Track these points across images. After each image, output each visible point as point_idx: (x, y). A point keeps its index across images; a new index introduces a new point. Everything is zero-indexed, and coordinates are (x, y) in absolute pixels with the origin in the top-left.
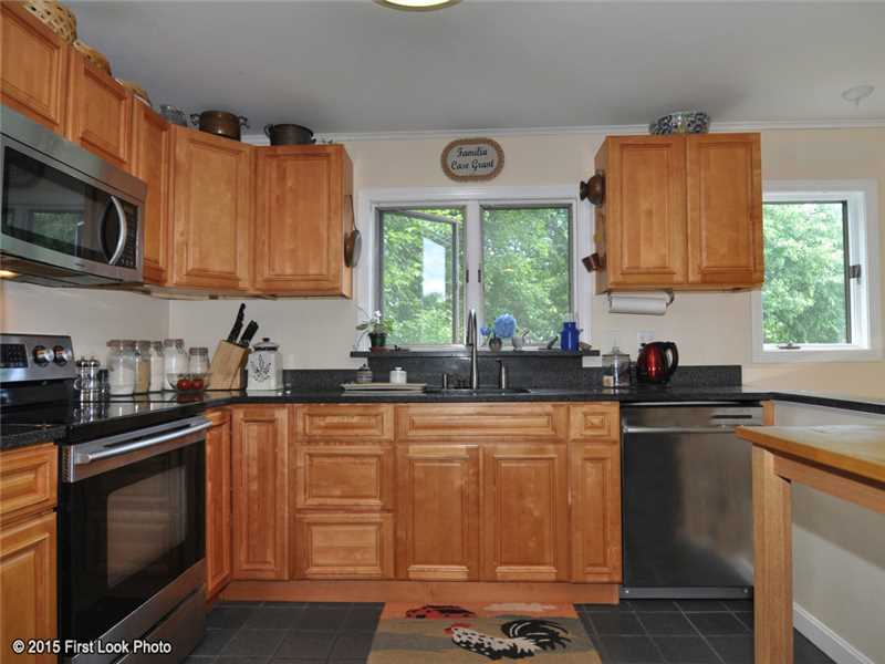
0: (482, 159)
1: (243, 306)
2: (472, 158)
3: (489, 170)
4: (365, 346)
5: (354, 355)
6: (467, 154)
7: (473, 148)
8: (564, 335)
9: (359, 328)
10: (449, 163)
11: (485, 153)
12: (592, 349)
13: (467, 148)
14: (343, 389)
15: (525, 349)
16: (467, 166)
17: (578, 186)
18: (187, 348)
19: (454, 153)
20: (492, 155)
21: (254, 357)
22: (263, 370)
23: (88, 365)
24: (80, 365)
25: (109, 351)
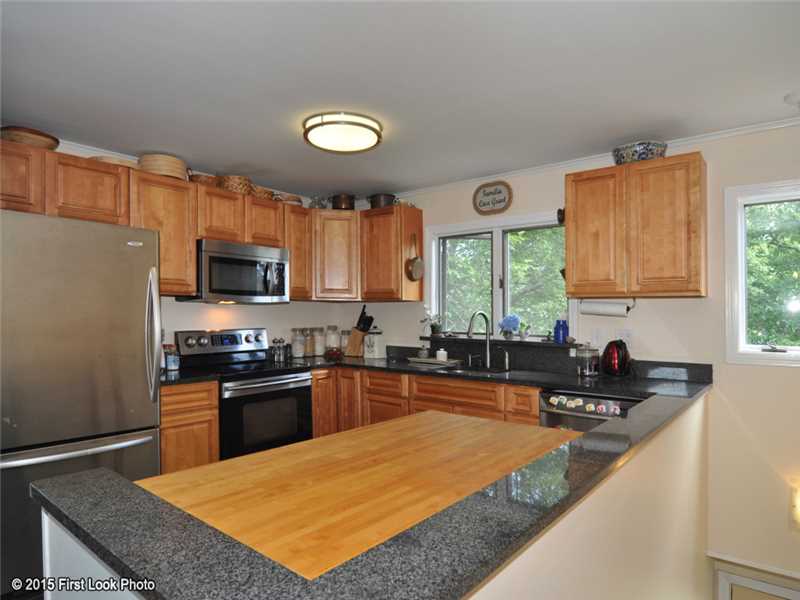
0: (499, 197)
1: (365, 306)
2: (491, 197)
3: (503, 205)
4: (428, 333)
5: (422, 338)
6: (488, 195)
7: (492, 189)
8: (557, 329)
9: (422, 322)
10: (478, 201)
11: (500, 192)
12: (576, 342)
13: (488, 190)
14: (409, 362)
15: (527, 340)
16: (488, 204)
17: (556, 211)
18: (340, 331)
19: (481, 194)
20: (504, 194)
21: (367, 338)
22: (371, 346)
23: (279, 342)
24: (274, 342)
25: (292, 334)
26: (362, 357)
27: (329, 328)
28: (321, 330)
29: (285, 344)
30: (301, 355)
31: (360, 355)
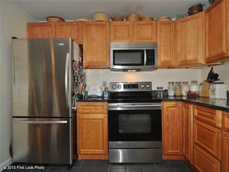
21: (211, 86)
22: (214, 91)
23: (161, 88)
24: (157, 88)
25: (168, 84)
26: (209, 97)
27: (192, 82)
28: (187, 83)
29: (164, 89)
30: (173, 95)
31: (208, 96)
